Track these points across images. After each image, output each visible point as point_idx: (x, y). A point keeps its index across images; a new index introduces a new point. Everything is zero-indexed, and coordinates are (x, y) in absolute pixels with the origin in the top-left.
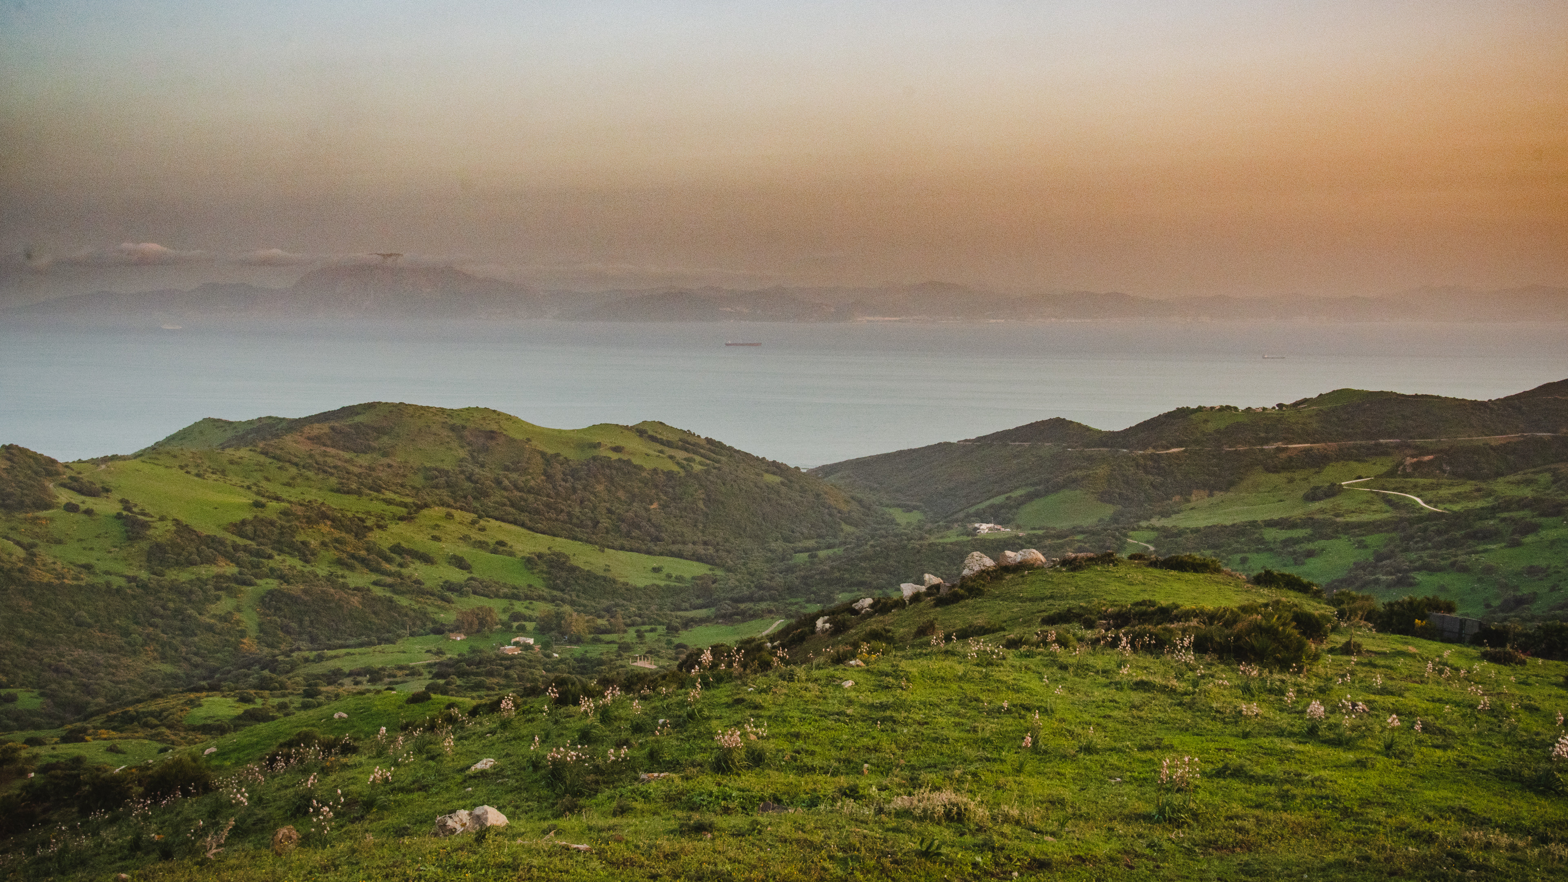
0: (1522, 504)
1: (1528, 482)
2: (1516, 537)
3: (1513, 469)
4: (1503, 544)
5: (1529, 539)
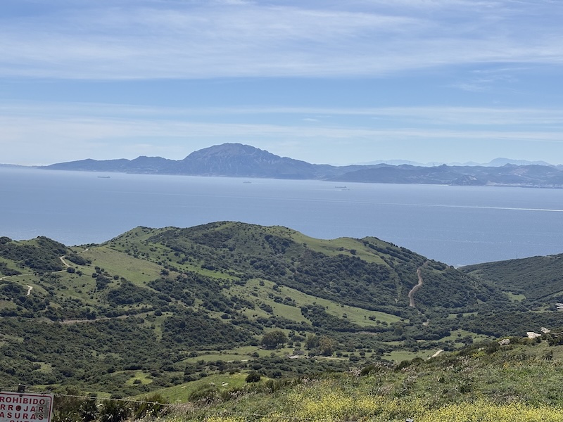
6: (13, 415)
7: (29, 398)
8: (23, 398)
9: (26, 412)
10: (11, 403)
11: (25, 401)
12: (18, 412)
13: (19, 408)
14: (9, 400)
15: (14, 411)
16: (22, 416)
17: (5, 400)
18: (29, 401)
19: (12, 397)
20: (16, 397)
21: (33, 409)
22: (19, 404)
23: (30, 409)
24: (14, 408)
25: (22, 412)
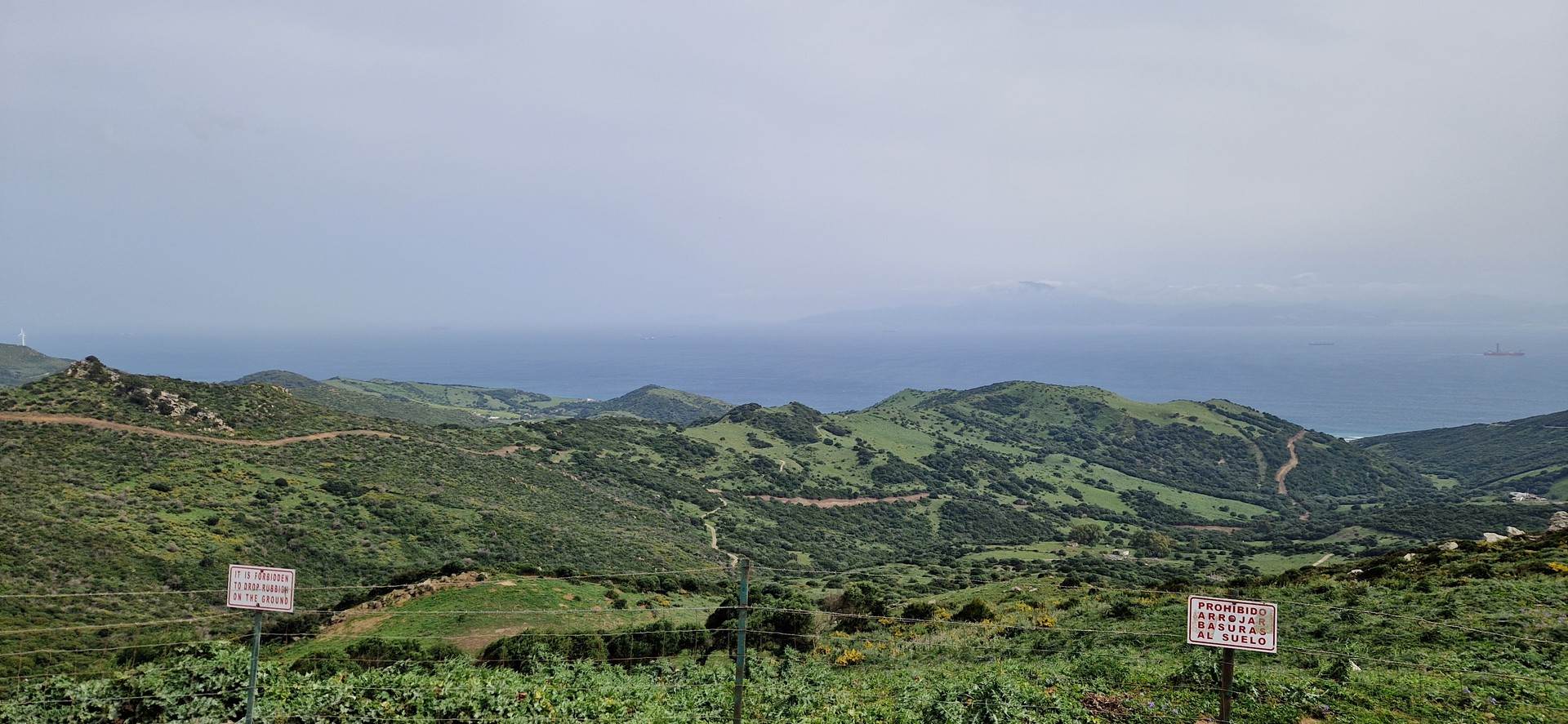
6: (1226, 628)
7: (1245, 606)
8: (1238, 605)
9: (1242, 625)
10: (1222, 612)
11: (1241, 610)
12: (1232, 624)
13: (1232, 619)
14: (1218, 608)
15: (1226, 622)
16: (1237, 629)
17: (1213, 608)
18: (1245, 610)
19: (1222, 604)
20: (1228, 604)
21: (1251, 621)
22: (1232, 613)
23: (1247, 620)
24: (1226, 618)
25: (1237, 624)
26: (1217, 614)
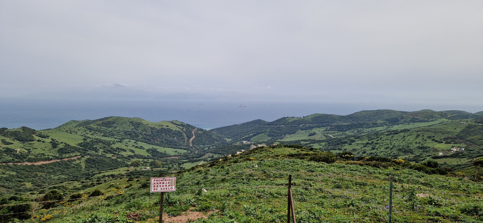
0: (352, 136)
1: (353, 132)
2: (351, 143)
3: (349, 129)
4: (348, 144)
5: (353, 143)
6: (162, 186)
7: (167, 179)
8: (165, 179)
9: (166, 184)
10: (160, 182)
11: (166, 180)
12: (163, 185)
13: (163, 183)
14: (159, 180)
15: (162, 184)
16: (165, 186)
17: (158, 181)
18: (167, 180)
19: (161, 179)
20: (162, 179)
21: (169, 183)
22: (163, 182)
25: (165, 184)
26: (159, 182)
